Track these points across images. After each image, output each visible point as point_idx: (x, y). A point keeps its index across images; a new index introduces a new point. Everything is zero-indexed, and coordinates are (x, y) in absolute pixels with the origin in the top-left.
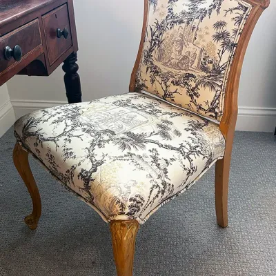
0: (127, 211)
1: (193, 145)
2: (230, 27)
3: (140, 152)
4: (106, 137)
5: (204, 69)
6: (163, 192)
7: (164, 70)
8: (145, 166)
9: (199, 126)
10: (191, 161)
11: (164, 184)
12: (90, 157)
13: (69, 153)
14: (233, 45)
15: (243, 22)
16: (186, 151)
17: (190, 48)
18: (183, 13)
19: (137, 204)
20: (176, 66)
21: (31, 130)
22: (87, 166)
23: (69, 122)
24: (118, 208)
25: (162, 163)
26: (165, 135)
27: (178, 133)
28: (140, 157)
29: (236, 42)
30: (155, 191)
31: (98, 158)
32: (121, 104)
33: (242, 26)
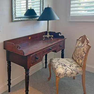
0: (58, 74)
1: (74, 69)
2: (85, 50)
3: (64, 67)
4: (61, 64)
5: (81, 56)
6: (65, 74)
7: (76, 55)
8: (64, 70)
9: (78, 67)
10: (72, 71)
11: (65, 73)
12: (57, 66)
13: (55, 65)
14: (85, 53)
15: (87, 49)
16: (72, 70)
17: (79, 52)
18: (80, 46)
19: (60, 74)
20: (77, 55)
21: (52, 61)
22: (56, 67)
23: (57, 61)
24: (57, 74)
25: (67, 70)
26: (70, 66)
27: (73, 67)
28: (64, 68)
29: (86, 52)
30: (63, 73)
31: (58, 67)
32: (67, 60)
33: (87, 50)
